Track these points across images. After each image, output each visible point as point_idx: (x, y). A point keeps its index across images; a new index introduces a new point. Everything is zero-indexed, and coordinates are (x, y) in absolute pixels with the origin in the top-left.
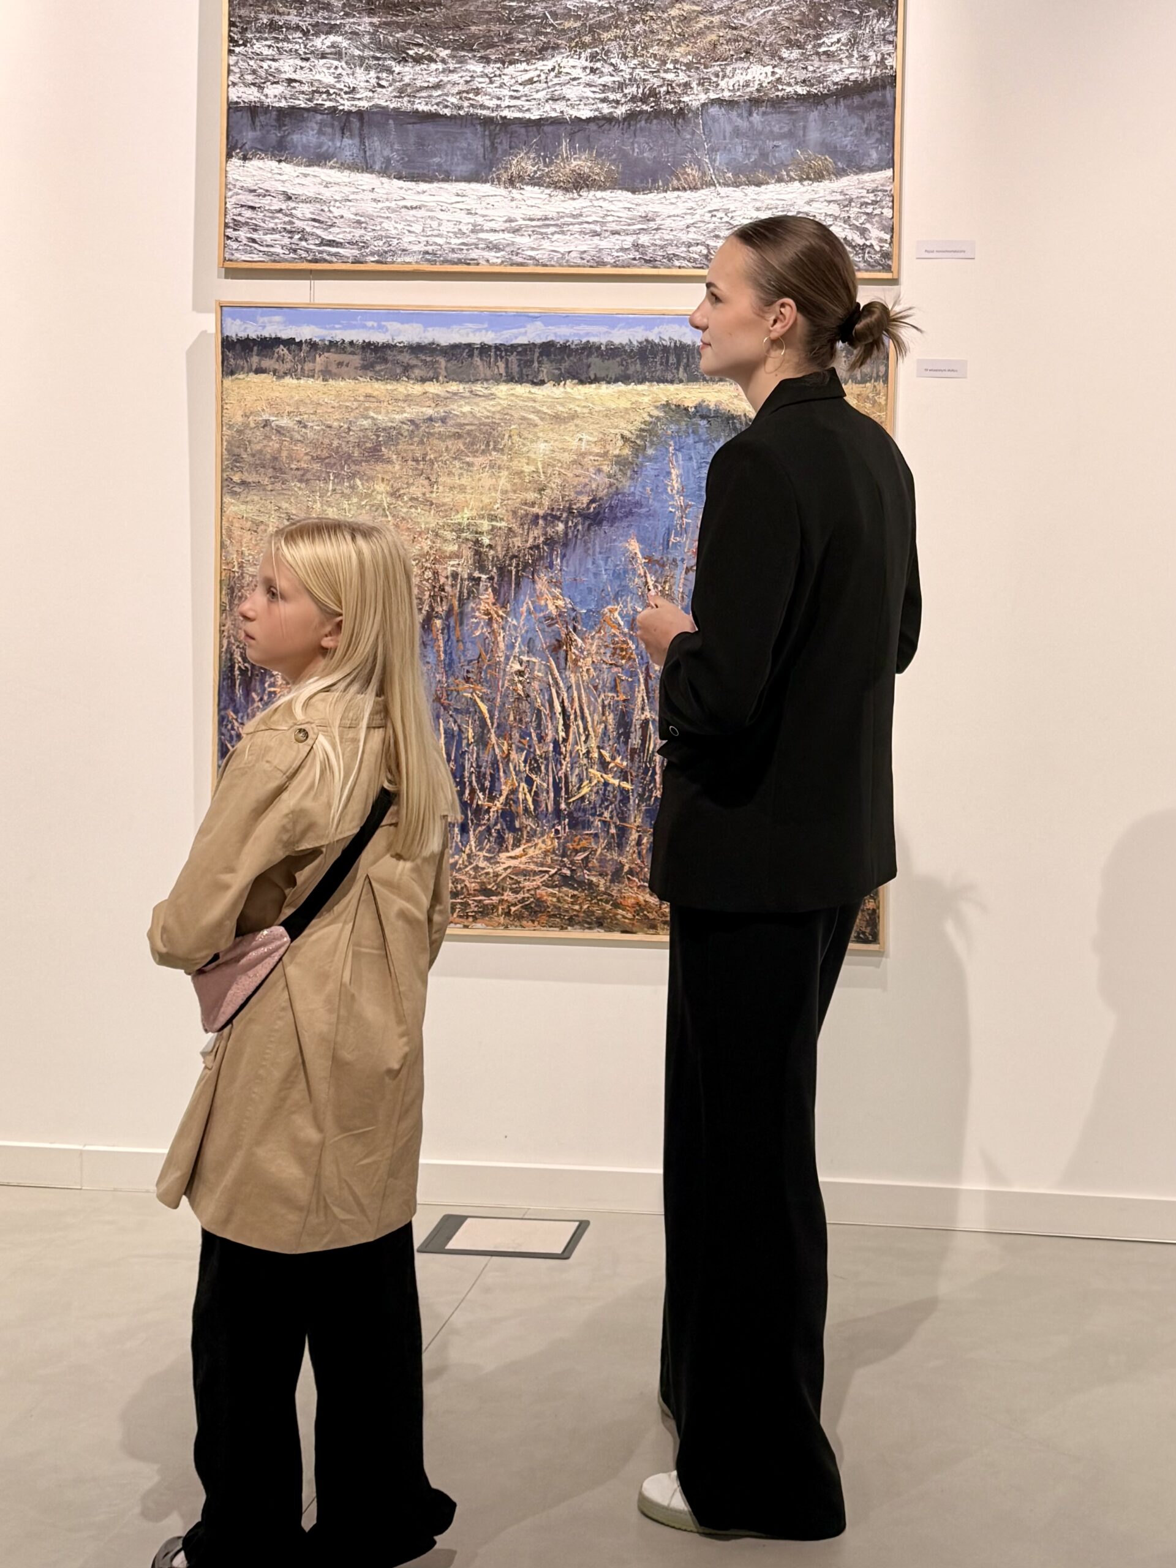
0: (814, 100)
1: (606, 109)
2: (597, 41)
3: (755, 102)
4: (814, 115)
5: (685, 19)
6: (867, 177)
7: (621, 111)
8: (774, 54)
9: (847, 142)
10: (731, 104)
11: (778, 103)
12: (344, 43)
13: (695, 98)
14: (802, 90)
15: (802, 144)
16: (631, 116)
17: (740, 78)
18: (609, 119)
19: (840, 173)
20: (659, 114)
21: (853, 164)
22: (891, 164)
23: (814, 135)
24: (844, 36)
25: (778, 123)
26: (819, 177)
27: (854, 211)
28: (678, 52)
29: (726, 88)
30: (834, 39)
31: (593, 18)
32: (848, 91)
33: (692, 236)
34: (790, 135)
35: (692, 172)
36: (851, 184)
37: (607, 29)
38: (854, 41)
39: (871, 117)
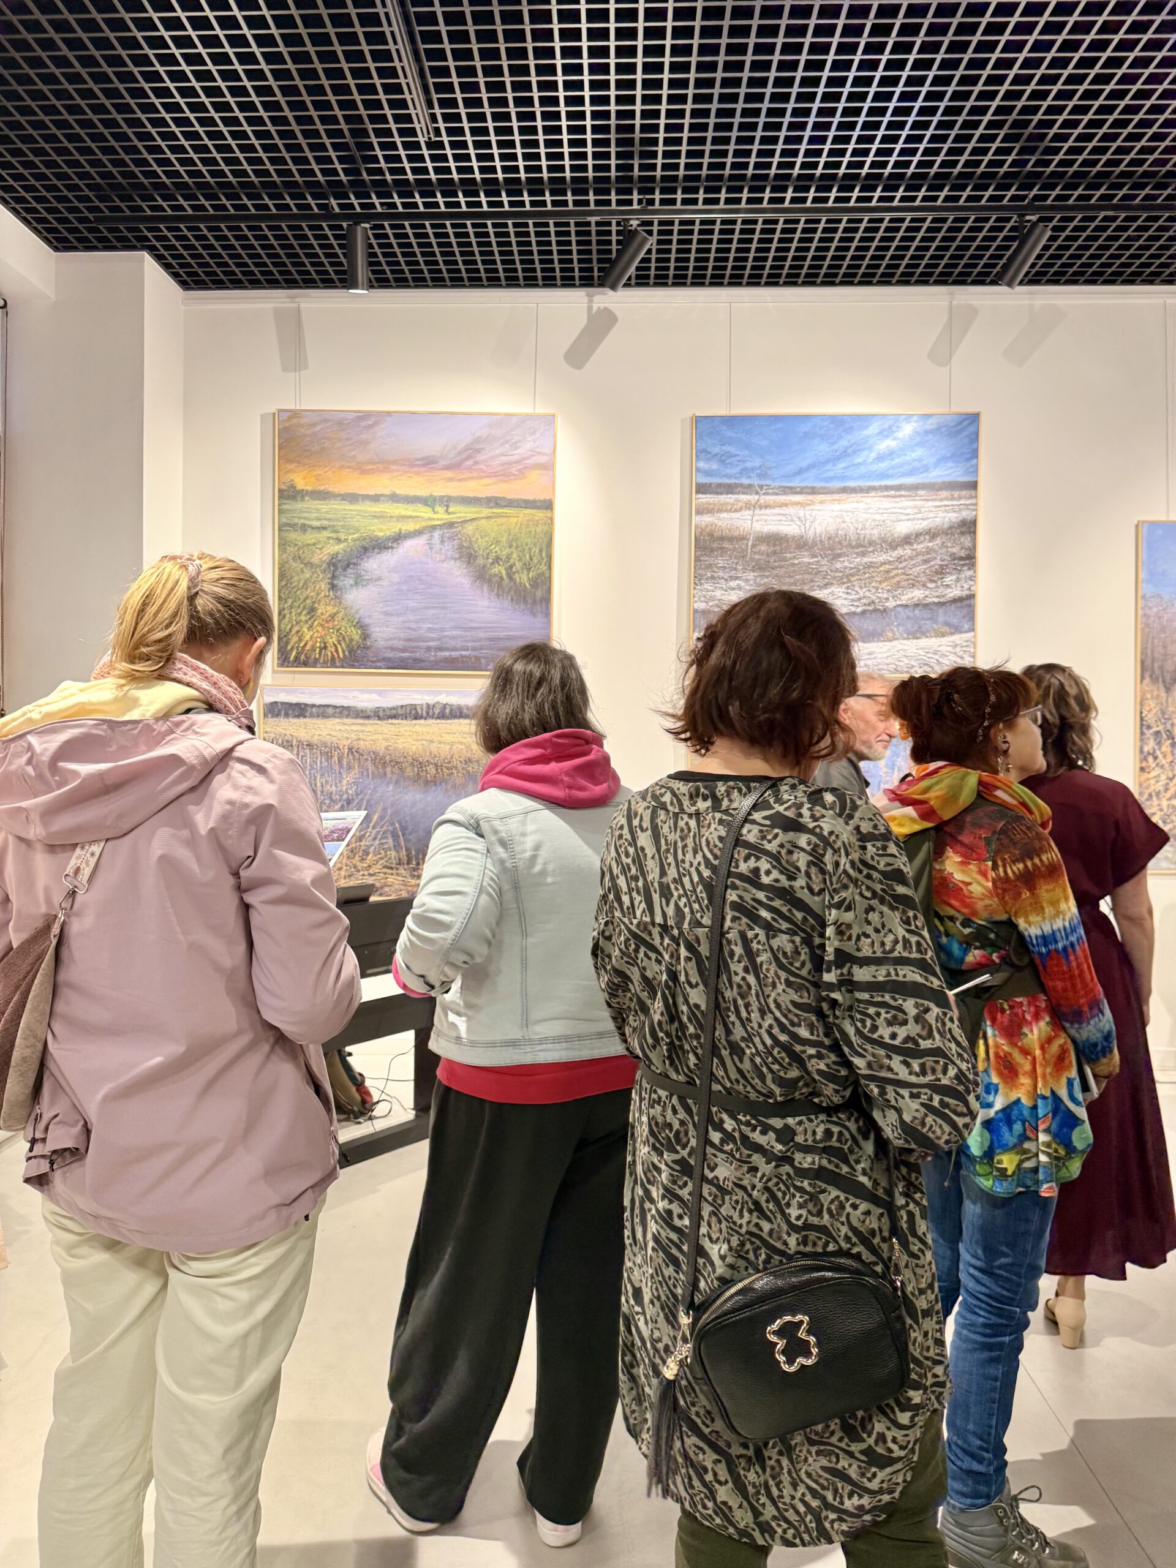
0: (941, 604)
1: (853, 609)
2: (849, 581)
3: (916, 605)
4: (941, 611)
5: (888, 572)
6: (963, 636)
7: (859, 610)
8: (924, 586)
9: (955, 621)
10: (906, 606)
11: (926, 606)
12: (742, 584)
13: (891, 604)
14: (936, 600)
15: (936, 622)
16: (864, 612)
17: (910, 595)
18: (854, 613)
19: (952, 634)
20: (876, 610)
21: (957, 630)
22: (973, 630)
23: (941, 619)
24: (954, 577)
25: (926, 614)
26: (943, 635)
27: (958, 649)
28: (884, 585)
29: (904, 599)
30: (949, 579)
31: (848, 571)
32: (955, 601)
33: (889, 661)
34: (931, 619)
35: (890, 634)
36: (957, 638)
37: (852, 575)
38: (958, 580)
39: (965, 611)
